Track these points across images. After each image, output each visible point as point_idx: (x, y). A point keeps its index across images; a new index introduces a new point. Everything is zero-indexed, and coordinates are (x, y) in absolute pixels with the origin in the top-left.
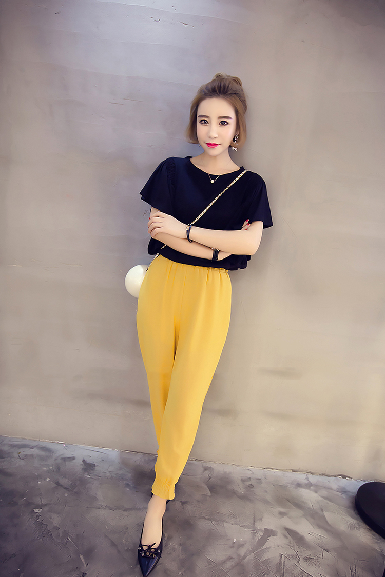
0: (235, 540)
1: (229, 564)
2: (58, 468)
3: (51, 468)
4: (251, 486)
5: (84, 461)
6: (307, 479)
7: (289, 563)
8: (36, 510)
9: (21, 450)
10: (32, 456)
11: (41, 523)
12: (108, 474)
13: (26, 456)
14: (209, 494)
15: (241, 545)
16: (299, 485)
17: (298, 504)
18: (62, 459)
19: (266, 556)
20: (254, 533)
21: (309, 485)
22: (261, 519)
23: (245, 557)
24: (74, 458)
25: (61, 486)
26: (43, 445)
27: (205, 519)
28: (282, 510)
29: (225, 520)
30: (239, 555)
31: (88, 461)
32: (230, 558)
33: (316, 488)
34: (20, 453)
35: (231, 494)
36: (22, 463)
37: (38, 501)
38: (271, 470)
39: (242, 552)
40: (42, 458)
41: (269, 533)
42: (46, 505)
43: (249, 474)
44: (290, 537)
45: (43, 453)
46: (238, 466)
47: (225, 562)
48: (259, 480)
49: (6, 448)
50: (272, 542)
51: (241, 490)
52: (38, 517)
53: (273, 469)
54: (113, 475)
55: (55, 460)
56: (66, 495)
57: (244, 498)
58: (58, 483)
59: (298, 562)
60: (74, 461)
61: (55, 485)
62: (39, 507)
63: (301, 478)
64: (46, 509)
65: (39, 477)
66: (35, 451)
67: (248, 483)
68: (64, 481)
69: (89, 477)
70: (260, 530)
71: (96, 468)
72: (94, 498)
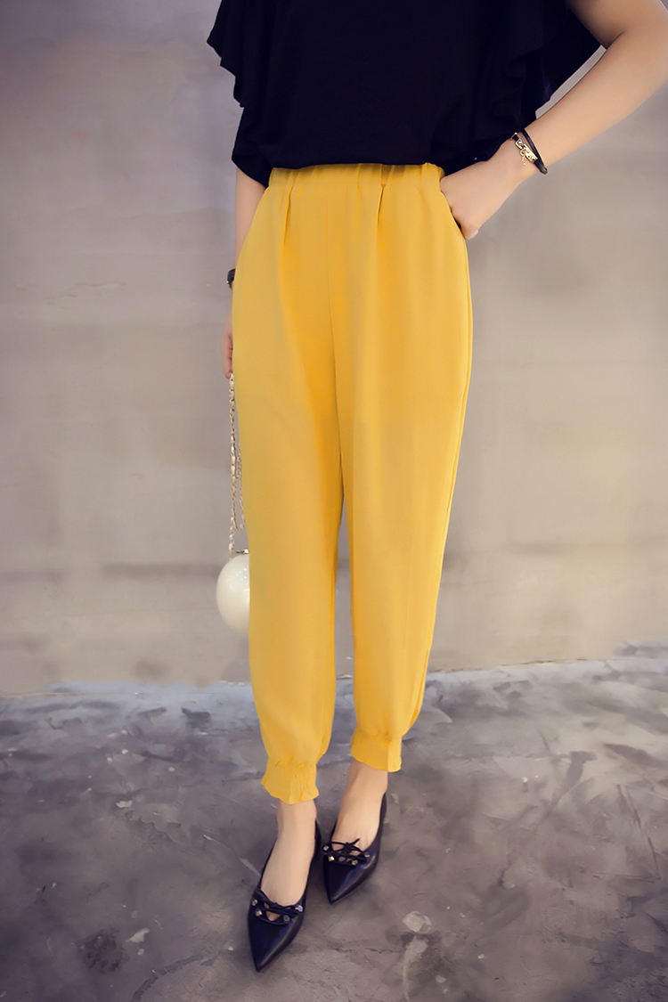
0: (525, 780)
1: (532, 818)
2: (139, 732)
3: (124, 732)
4: (515, 695)
5: (184, 711)
6: (608, 666)
7: (638, 796)
8: (121, 804)
9: (51, 715)
10: (78, 720)
11: (139, 823)
12: (240, 724)
13: (65, 722)
14: (449, 720)
15: (539, 786)
16: (598, 678)
17: (610, 706)
18: (140, 714)
19: (592, 793)
20: (555, 761)
21: (615, 676)
22: (556, 739)
23: (555, 802)
24: (163, 710)
25: (156, 757)
26: (95, 698)
27: (457, 758)
28: (588, 719)
29: (493, 754)
30: (544, 802)
31: (194, 709)
32: (530, 809)
33: (631, 676)
34: (50, 719)
35: (488, 713)
36: (61, 734)
37: (118, 788)
38: (540, 665)
39: (548, 794)
40: (99, 721)
41: (579, 759)
42: (137, 792)
43: (503, 678)
44: (621, 758)
45: (98, 712)
46: (480, 669)
47: (522, 816)
48: (525, 683)
49: (18, 717)
50: (590, 770)
51: (503, 704)
52: (129, 813)
53: (542, 662)
54: (250, 724)
55: (128, 718)
56: (172, 769)
57: (510, 713)
58: (146, 754)
59: (652, 790)
60: (165, 714)
61: (141, 759)
62: (127, 797)
63: (597, 667)
64: (140, 799)
65: (105, 751)
66: (81, 712)
67: (509, 691)
68: (158, 749)
69: (204, 734)
70: (565, 756)
71: (213, 718)
72: (229, 765)
